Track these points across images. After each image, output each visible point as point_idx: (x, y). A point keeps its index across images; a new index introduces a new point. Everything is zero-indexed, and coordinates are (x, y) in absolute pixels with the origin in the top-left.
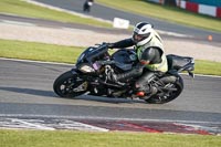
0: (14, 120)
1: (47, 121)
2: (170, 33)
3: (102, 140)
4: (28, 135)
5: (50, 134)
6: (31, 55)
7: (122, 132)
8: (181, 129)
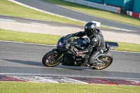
0: (36, 77)
1: (54, 78)
2: (123, 30)
3: (84, 89)
4: (44, 85)
5: (56, 85)
6: (46, 42)
7: (96, 84)
8: (129, 83)
